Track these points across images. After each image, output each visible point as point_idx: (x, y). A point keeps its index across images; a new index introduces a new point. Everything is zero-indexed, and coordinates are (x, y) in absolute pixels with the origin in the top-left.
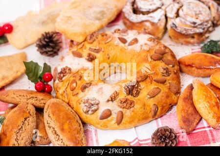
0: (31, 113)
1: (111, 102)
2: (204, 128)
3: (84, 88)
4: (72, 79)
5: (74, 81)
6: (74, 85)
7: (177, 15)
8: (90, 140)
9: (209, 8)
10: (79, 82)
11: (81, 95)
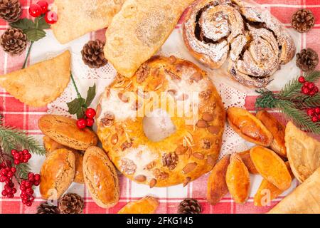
0: (71, 164)
1: (146, 171)
2: (230, 199)
3: (124, 148)
4: (114, 132)
5: (116, 136)
6: (115, 141)
7: (241, 57)
8: (123, 188)
9: (280, 47)
10: (120, 138)
11: (120, 153)
